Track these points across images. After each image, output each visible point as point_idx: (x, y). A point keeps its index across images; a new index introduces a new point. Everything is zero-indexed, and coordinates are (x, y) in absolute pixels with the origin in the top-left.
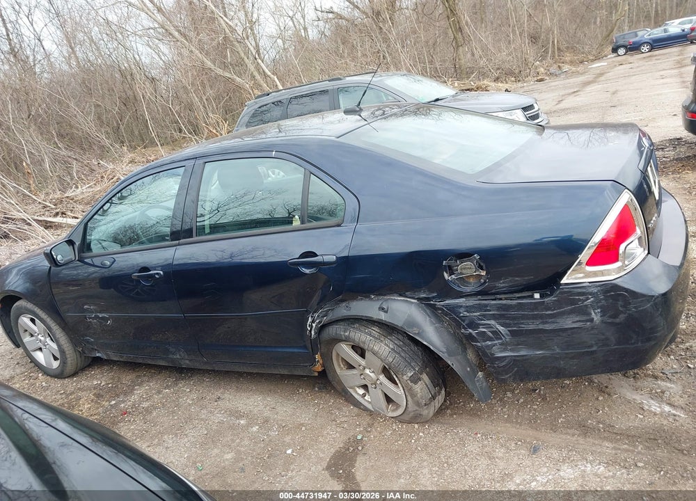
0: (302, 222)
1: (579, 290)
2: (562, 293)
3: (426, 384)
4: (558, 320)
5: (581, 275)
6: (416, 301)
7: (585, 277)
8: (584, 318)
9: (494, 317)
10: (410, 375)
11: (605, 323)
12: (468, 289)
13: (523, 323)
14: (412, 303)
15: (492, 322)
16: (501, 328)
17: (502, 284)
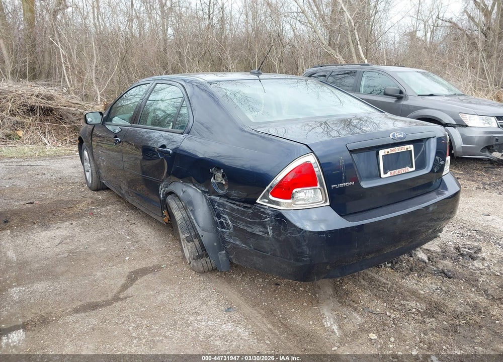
0: (172, 128)
1: (262, 210)
2: (255, 208)
3: (196, 246)
4: (253, 227)
5: (267, 201)
6: (200, 191)
7: (268, 203)
8: (264, 230)
9: (228, 214)
10: (186, 235)
11: (274, 238)
12: (221, 192)
13: (238, 223)
14: (198, 192)
15: (227, 217)
16: (230, 222)
17: (234, 193)
